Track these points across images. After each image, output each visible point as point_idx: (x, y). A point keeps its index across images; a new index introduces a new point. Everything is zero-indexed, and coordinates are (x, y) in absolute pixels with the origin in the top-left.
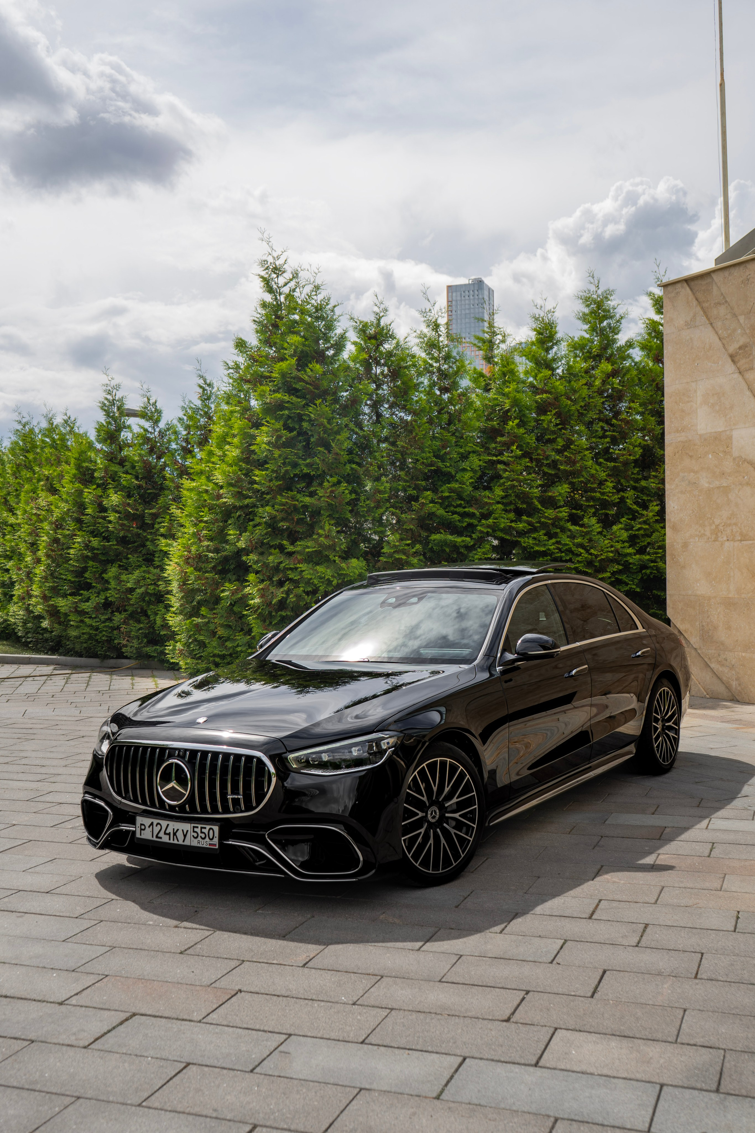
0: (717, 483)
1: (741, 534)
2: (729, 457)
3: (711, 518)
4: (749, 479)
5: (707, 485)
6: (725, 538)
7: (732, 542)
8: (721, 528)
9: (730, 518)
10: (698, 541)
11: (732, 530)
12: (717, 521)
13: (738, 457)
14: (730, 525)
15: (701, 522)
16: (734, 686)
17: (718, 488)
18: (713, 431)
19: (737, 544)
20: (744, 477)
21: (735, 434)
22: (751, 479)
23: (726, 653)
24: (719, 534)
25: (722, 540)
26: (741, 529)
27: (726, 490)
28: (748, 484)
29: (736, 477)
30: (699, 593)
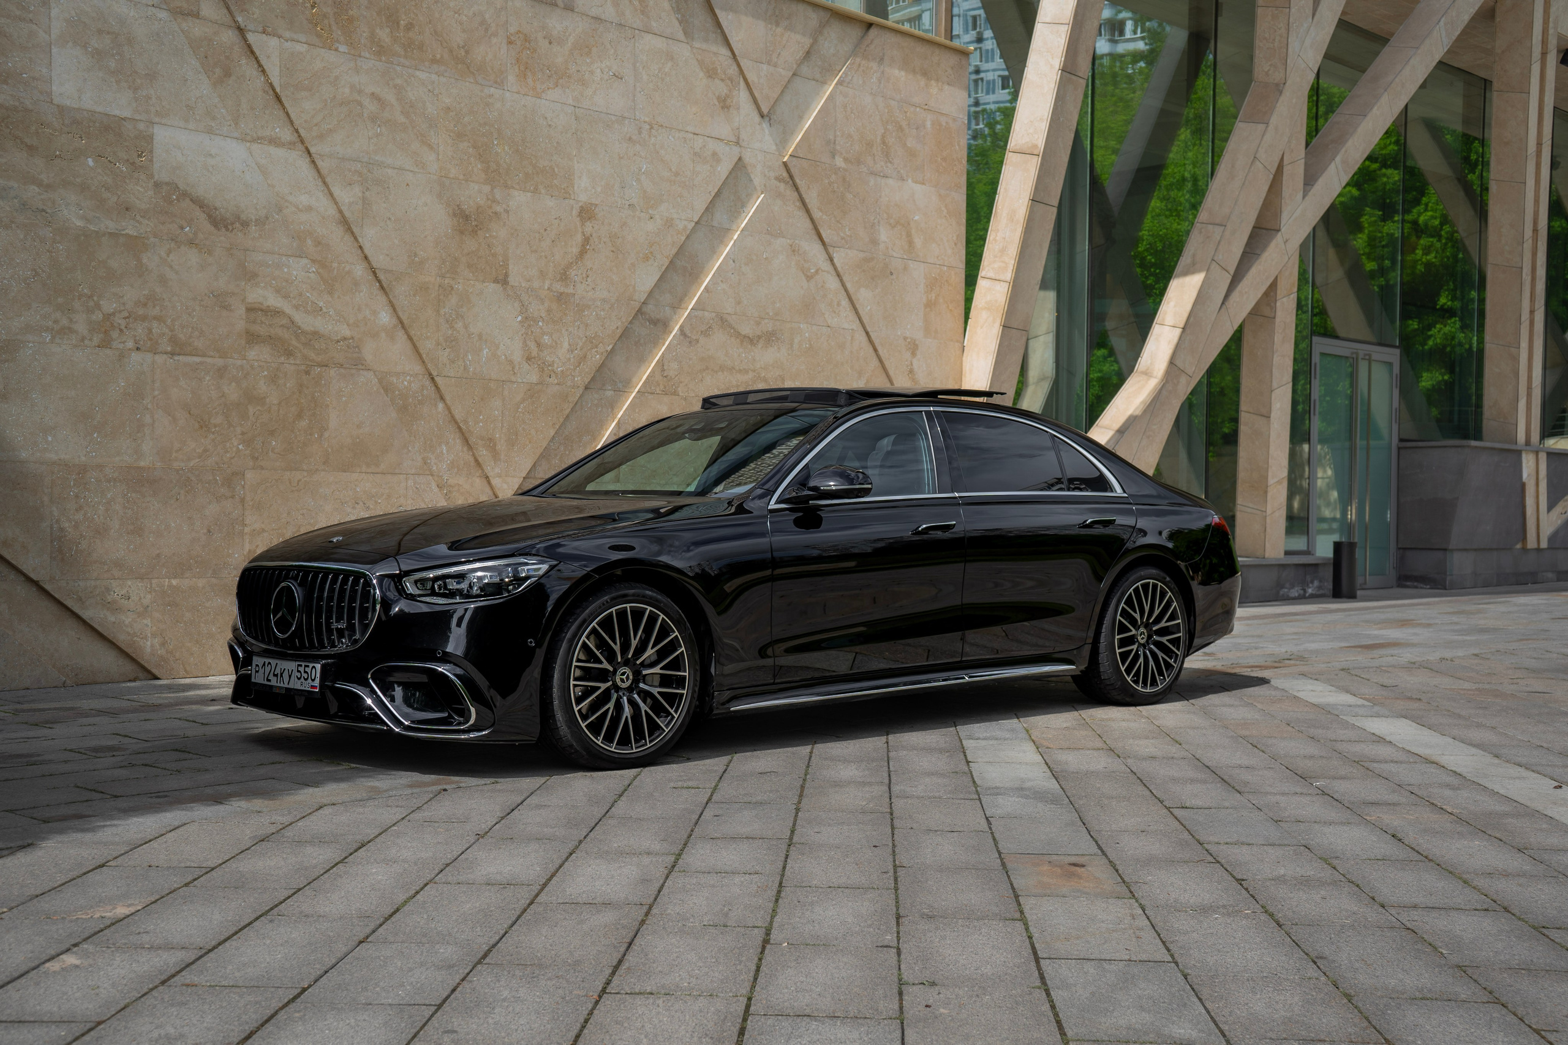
0: (110, 225)
1: (173, 340)
2: (143, 177)
3: (90, 297)
4: (195, 234)
5: (80, 223)
6: (130, 344)
7: (149, 357)
8: (119, 320)
9: (145, 305)
10: (52, 341)
11: (150, 330)
12: (108, 306)
13: (167, 184)
14: (144, 318)
15: (60, 300)
16: (148, 650)
17: (113, 235)
18: (100, 109)
19: (160, 359)
20: (182, 228)
21: (162, 135)
22: (201, 236)
23: (129, 583)
24: (115, 334)
25: (121, 346)
26: (172, 331)
27: (135, 245)
28: (191, 243)
29: (163, 223)
30: (53, 456)
